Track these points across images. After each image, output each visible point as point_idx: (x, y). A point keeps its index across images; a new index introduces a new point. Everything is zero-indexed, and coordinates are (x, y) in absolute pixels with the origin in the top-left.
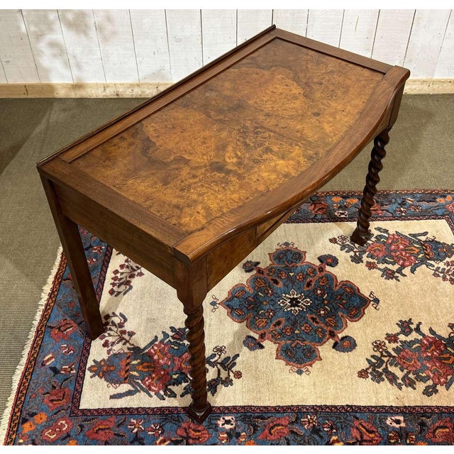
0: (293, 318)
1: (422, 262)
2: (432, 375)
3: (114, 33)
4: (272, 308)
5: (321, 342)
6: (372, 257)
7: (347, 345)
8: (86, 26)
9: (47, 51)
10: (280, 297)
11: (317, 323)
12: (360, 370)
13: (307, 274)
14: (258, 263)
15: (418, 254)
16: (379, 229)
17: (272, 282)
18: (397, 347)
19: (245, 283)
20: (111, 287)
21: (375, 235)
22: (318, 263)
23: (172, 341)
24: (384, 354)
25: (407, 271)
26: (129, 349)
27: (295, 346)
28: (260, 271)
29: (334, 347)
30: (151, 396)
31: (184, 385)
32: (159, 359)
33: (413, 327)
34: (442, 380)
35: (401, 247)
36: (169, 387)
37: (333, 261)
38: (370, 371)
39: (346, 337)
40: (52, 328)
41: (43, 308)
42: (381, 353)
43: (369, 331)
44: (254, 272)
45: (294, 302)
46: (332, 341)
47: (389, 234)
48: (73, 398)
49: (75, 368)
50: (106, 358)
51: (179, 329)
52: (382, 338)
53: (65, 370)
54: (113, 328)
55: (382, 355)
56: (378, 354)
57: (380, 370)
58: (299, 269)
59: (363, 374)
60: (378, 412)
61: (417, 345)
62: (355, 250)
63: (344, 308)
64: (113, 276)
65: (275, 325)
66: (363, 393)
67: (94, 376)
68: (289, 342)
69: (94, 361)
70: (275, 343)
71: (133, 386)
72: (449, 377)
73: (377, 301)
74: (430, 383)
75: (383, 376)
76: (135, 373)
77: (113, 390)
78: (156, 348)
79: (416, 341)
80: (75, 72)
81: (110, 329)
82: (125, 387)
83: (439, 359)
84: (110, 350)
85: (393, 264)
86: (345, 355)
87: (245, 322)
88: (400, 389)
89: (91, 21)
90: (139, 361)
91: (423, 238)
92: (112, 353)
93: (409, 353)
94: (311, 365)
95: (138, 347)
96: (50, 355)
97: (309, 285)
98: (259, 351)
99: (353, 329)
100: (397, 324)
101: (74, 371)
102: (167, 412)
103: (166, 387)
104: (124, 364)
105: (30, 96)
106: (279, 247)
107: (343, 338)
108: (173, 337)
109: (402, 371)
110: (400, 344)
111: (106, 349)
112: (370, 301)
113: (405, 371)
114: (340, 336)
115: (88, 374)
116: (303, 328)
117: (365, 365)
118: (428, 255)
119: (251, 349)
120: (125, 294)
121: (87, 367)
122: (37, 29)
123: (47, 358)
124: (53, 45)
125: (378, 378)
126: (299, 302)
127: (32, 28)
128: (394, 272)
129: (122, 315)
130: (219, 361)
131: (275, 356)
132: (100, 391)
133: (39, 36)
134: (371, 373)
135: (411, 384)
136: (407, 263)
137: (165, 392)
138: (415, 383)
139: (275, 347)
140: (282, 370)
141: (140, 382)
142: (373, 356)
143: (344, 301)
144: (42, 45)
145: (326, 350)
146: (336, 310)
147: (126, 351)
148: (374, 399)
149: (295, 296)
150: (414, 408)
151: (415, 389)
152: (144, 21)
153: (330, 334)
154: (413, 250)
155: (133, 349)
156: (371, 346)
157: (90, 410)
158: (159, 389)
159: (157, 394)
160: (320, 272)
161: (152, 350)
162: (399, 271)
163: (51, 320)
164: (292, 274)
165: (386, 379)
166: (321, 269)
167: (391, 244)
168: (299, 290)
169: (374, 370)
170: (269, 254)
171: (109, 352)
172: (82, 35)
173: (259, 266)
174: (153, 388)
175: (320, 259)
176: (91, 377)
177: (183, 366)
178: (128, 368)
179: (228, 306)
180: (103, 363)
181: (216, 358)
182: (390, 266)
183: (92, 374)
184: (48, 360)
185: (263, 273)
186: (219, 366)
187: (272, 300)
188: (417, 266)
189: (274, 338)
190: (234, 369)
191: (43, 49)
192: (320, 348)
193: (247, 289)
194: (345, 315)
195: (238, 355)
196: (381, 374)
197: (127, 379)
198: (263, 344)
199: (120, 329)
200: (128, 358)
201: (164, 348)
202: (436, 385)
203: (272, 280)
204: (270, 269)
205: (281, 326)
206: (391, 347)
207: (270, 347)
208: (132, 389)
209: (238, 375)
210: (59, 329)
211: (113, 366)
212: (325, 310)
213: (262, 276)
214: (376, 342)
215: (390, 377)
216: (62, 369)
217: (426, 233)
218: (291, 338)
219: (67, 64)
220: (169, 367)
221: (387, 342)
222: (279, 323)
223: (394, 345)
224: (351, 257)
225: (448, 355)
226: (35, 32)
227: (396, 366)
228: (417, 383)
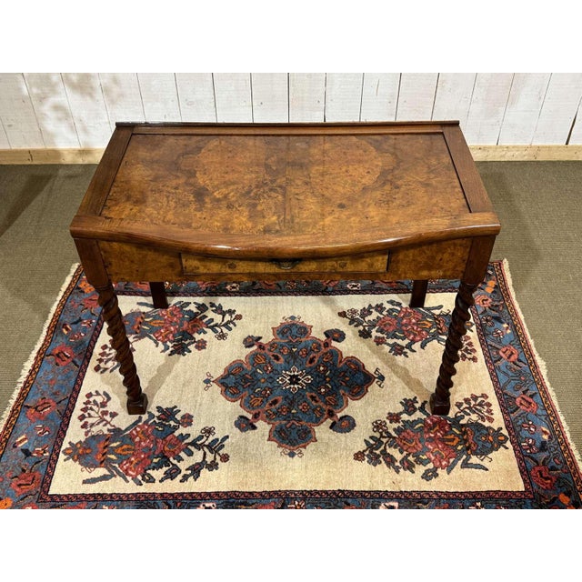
0: (290, 397)
1: (434, 337)
2: (433, 458)
3: (122, 95)
4: (270, 385)
5: (318, 422)
6: (382, 331)
7: (346, 425)
8: (92, 88)
9: (51, 114)
10: (279, 374)
11: (316, 401)
12: (356, 451)
13: (311, 350)
14: (260, 338)
15: (430, 328)
16: (391, 302)
17: (272, 358)
18: (399, 427)
19: (243, 359)
20: (98, 363)
21: (387, 309)
22: (323, 338)
23: (157, 421)
24: (384, 434)
25: (416, 346)
26: (109, 430)
27: (290, 427)
28: (261, 347)
29: (331, 428)
30: (127, 481)
31: (165, 469)
32: (140, 442)
33: (417, 406)
34: (444, 463)
35: (414, 321)
36: (148, 472)
37: (340, 336)
38: (367, 452)
39: (346, 416)
40: (28, 407)
41: (22, 385)
42: (381, 433)
43: (370, 409)
44: (255, 348)
45: (294, 380)
46: (330, 421)
47: (401, 307)
48: (42, 484)
49: (48, 451)
50: (83, 440)
51: (167, 409)
52: (384, 417)
53: (37, 452)
54: (95, 407)
55: (382, 436)
56: (377, 435)
57: (378, 452)
58: (303, 344)
59: (359, 456)
60: (372, 497)
61: (420, 425)
62: (365, 324)
63: (347, 386)
64: (101, 351)
65: (271, 405)
66: (357, 476)
67: (68, 459)
68: (285, 422)
69: (70, 443)
70: (269, 423)
71: (109, 471)
72: (451, 460)
73: (382, 378)
74: (430, 466)
75: (381, 459)
76: (113, 457)
77: (87, 475)
78: (138, 429)
79: (419, 420)
80: (82, 137)
81: (91, 409)
82: (101, 471)
83: (442, 441)
84: (89, 431)
85: (403, 339)
86: (342, 436)
87: (239, 401)
88: (398, 472)
89: (96, 83)
90: (118, 443)
91: (437, 312)
92: (90, 435)
93: (411, 433)
94: (305, 447)
95: (119, 429)
96: (24, 437)
97: (312, 361)
98: (251, 433)
99: (354, 408)
100: (401, 403)
101: (47, 454)
102: (143, 498)
103: (145, 471)
104: (102, 446)
105: (35, 163)
106: (284, 321)
107: (342, 418)
108: (158, 418)
109: (402, 453)
110: (402, 423)
111: (84, 430)
112: (375, 378)
113: (405, 453)
114: (339, 415)
115: (62, 456)
116: (301, 407)
117: (362, 447)
118: (441, 329)
119: (243, 430)
120: (111, 371)
121: (62, 449)
122: (40, 92)
123: (19, 439)
124: (57, 108)
125: (374, 460)
126: (300, 380)
127: (35, 90)
128: (403, 348)
129: (105, 394)
130: (207, 443)
131: (267, 438)
132: (73, 475)
133: (42, 99)
134: (368, 456)
135: (410, 467)
136: (418, 338)
137: (143, 477)
138: (414, 466)
139: (268, 427)
140: (273, 453)
141: (117, 465)
142: (371, 437)
143: (347, 379)
144: (46, 108)
145: (322, 431)
146: (337, 388)
147: (106, 432)
148: (369, 483)
149: (296, 373)
150: (410, 493)
151: (413, 472)
152: (153, 83)
153: (328, 413)
154: (425, 325)
155: (113, 430)
156: (370, 426)
157: (59, 496)
158: (137, 474)
159: (134, 479)
160: (325, 347)
161: (134, 432)
162: (409, 347)
163: (28, 400)
164: (294, 350)
165: (383, 462)
166: (327, 345)
167: (403, 318)
168: (301, 366)
169: (371, 452)
170: (273, 328)
171: (86, 434)
172: (88, 98)
173: (261, 341)
174: (131, 472)
175: (326, 334)
176: (65, 460)
177: (166, 449)
178: (106, 450)
179: (223, 384)
180: (79, 446)
181: (203, 441)
182: (399, 342)
183: (66, 457)
184: (20, 442)
185: (264, 349)
186: (205, 449)
187: (271, 377)
188: (428, 341)
189: (269, 418)
190: (221, 452)
191: (48, 113)
192: (316, 429)
193: (245, 366)
194: (347, 394)
195: (227, 437)
196: (379, 456)
197: (104, 462)
198: (256, 424)
199: (101, 409)
200: (107, 440)
201: (147, 430)
202: (437, 468)
203: (273, 356)
204: (272, 345)
205: (277, 405)
206: (392, 427)
207: (263, 427)
208: (108, 473)
209: (225, 458)
210: (36, 408)
211: (89, 448)
212: (326, 387)
213: (263, 352)
214: (376, 422)
215: (388, 459)
216: (34, 451)
217: (441, 307)
218: (287, 418)
219: (73, 128)
220: (150, 450)
221: (388, 422)
222: (275, 402)
223: (395, 425)
224: (360, 331)
225: (452, 436)
226: (37, 95)
227: (395, 447)
228: (416, 466)
